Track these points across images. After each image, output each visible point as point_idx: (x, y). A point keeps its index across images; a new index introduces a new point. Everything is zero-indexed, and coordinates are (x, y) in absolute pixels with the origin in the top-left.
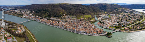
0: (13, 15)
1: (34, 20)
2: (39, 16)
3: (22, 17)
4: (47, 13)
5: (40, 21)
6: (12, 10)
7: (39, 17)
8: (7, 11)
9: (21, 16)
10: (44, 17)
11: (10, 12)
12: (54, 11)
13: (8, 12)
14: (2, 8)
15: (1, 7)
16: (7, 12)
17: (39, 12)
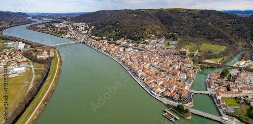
0: (47, 33)
1: (83, 43)
2: (96, 35)
3: (62, 37)
4: (116, 31)
5: (93, 44)
6: (49, 23)
7: (96, 38)
8: (39, 24)
9: (63, 35)
10: (105, 38)
11: (44, 27)
12: (133, 25)
13: (41, 26)
14: (30, 18)
15: (29, 16)
16: (38, 26)
17: (102, 27)
